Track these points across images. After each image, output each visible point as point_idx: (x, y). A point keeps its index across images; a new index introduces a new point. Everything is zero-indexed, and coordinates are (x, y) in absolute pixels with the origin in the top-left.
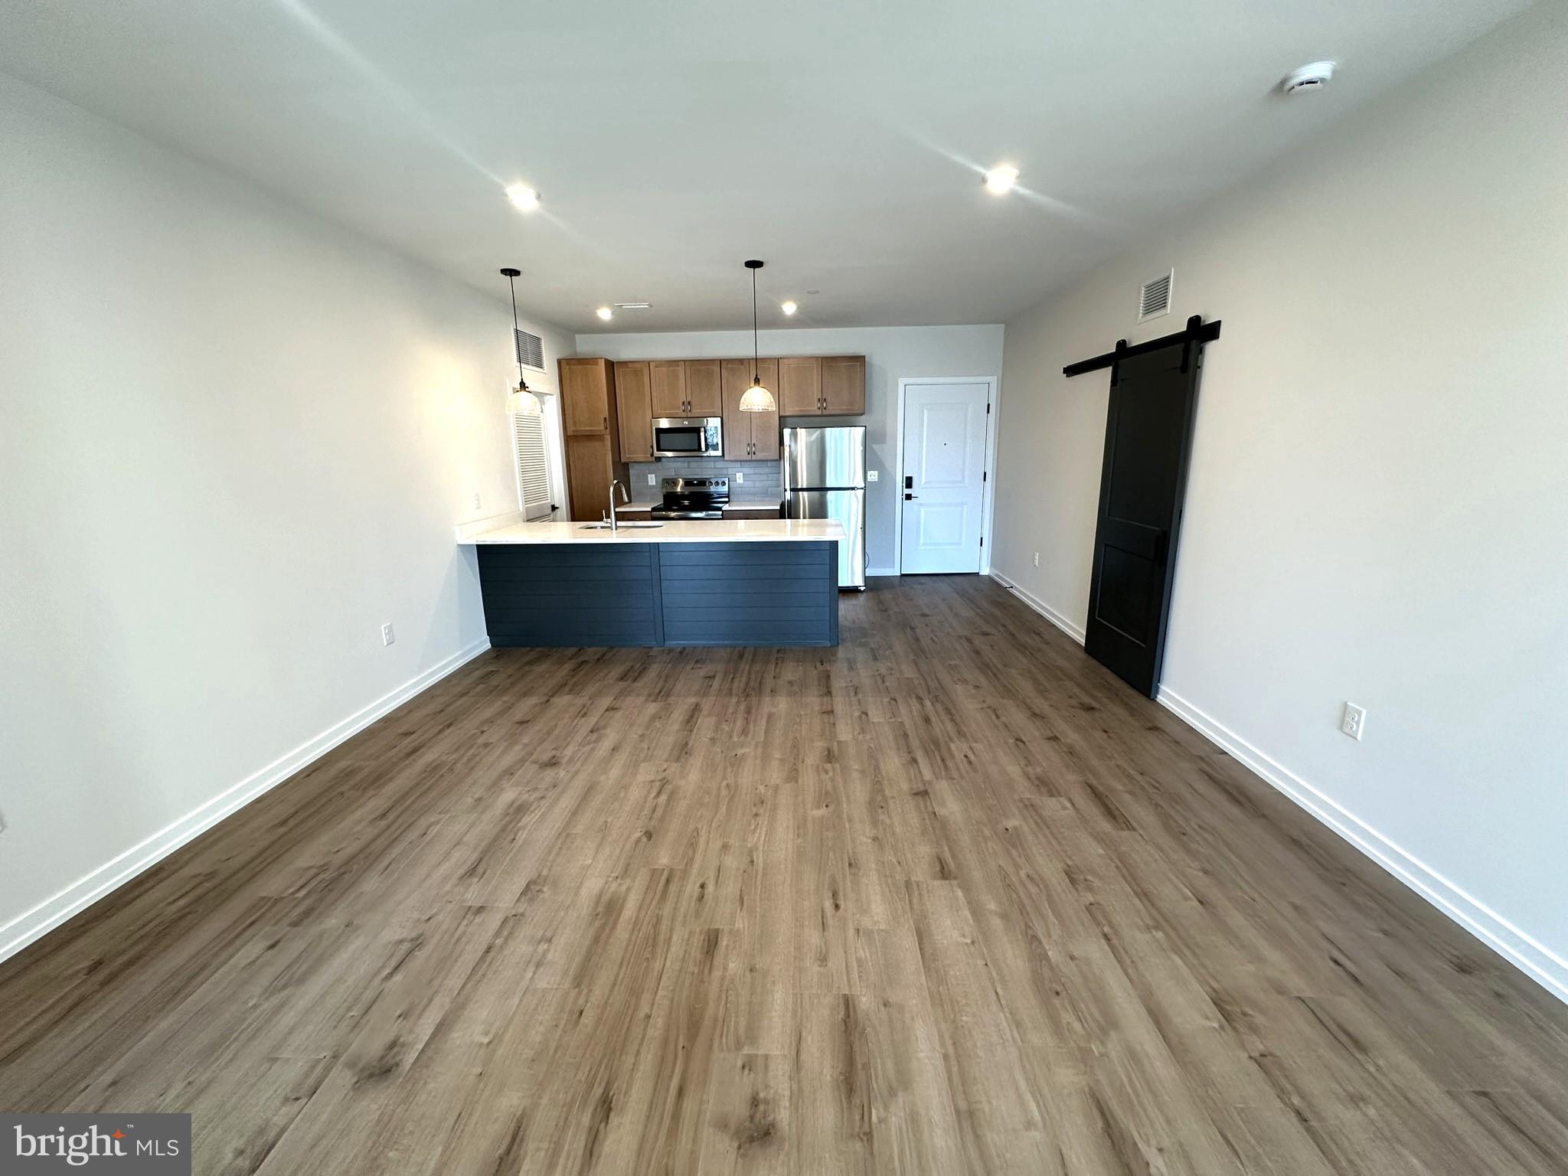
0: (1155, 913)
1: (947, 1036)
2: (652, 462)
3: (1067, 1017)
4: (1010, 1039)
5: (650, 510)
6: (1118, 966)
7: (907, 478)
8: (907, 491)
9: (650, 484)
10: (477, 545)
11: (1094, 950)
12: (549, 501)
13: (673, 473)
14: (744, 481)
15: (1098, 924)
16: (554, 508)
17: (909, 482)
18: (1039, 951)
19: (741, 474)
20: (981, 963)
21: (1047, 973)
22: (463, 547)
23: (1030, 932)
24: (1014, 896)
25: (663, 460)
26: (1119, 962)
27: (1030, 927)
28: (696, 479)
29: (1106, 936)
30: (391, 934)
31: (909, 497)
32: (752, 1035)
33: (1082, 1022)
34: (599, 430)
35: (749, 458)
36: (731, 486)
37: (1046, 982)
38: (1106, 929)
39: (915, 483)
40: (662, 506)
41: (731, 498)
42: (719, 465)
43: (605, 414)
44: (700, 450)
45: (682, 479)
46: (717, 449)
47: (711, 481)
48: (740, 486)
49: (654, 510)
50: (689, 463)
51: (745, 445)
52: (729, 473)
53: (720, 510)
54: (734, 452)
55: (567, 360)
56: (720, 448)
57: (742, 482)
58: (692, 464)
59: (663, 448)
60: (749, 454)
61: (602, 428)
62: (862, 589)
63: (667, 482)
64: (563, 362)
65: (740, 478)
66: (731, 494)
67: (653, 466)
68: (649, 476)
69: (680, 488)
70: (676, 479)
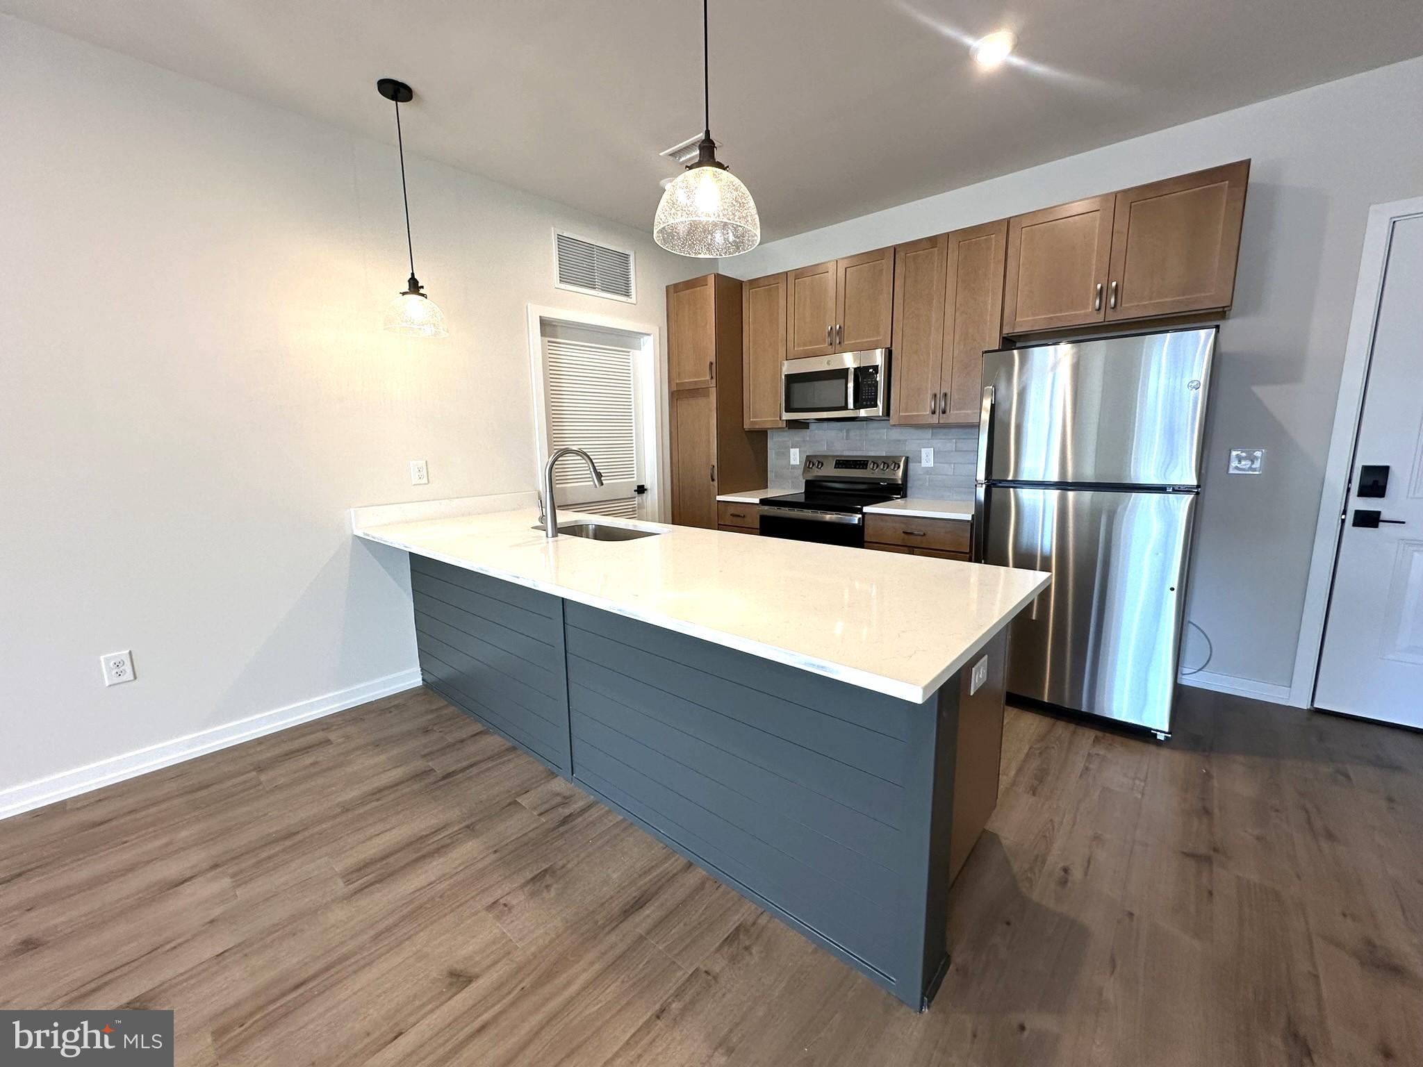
2: (783, 429)
5: (757, 501)
7: (1369, 470)
9: (792, 462)
12: (635, 479)
13: (825, 448)
16: (641, 490)
17: (1374, 483)
19: (932, 450)
28: (852, 458)
31: (1368, 520)
34: (702, 383)
35: (935, 419)
36: (910, 473)
39: (1397, 485)
40: (802, 499)
41: (909, 492)
42: (895, 434)
43: (712, 357)
44: (845, 408)
45: (834, 457)
46: (876, 405)
47: (876, 461)
48: (928, 471)
49: (764, 502)
50: (848, 431)
51: (929, 396)
52: (909, 448)
53: (860, 511)
54: (906, 411)
55: (675, 285)
56: (880, 404)
57: (931, 464)
58: (852, 433)
59: (796, 406)
60: (934, 413)
61: (708, 378)
62: (1161, 737)
63: (811, 462)
64: (672, 290)
65: (928, 458)
66: (909, 485)
67: (798, 436)
68: (792, 450)
69: (829, 471)
70: (826, 457)
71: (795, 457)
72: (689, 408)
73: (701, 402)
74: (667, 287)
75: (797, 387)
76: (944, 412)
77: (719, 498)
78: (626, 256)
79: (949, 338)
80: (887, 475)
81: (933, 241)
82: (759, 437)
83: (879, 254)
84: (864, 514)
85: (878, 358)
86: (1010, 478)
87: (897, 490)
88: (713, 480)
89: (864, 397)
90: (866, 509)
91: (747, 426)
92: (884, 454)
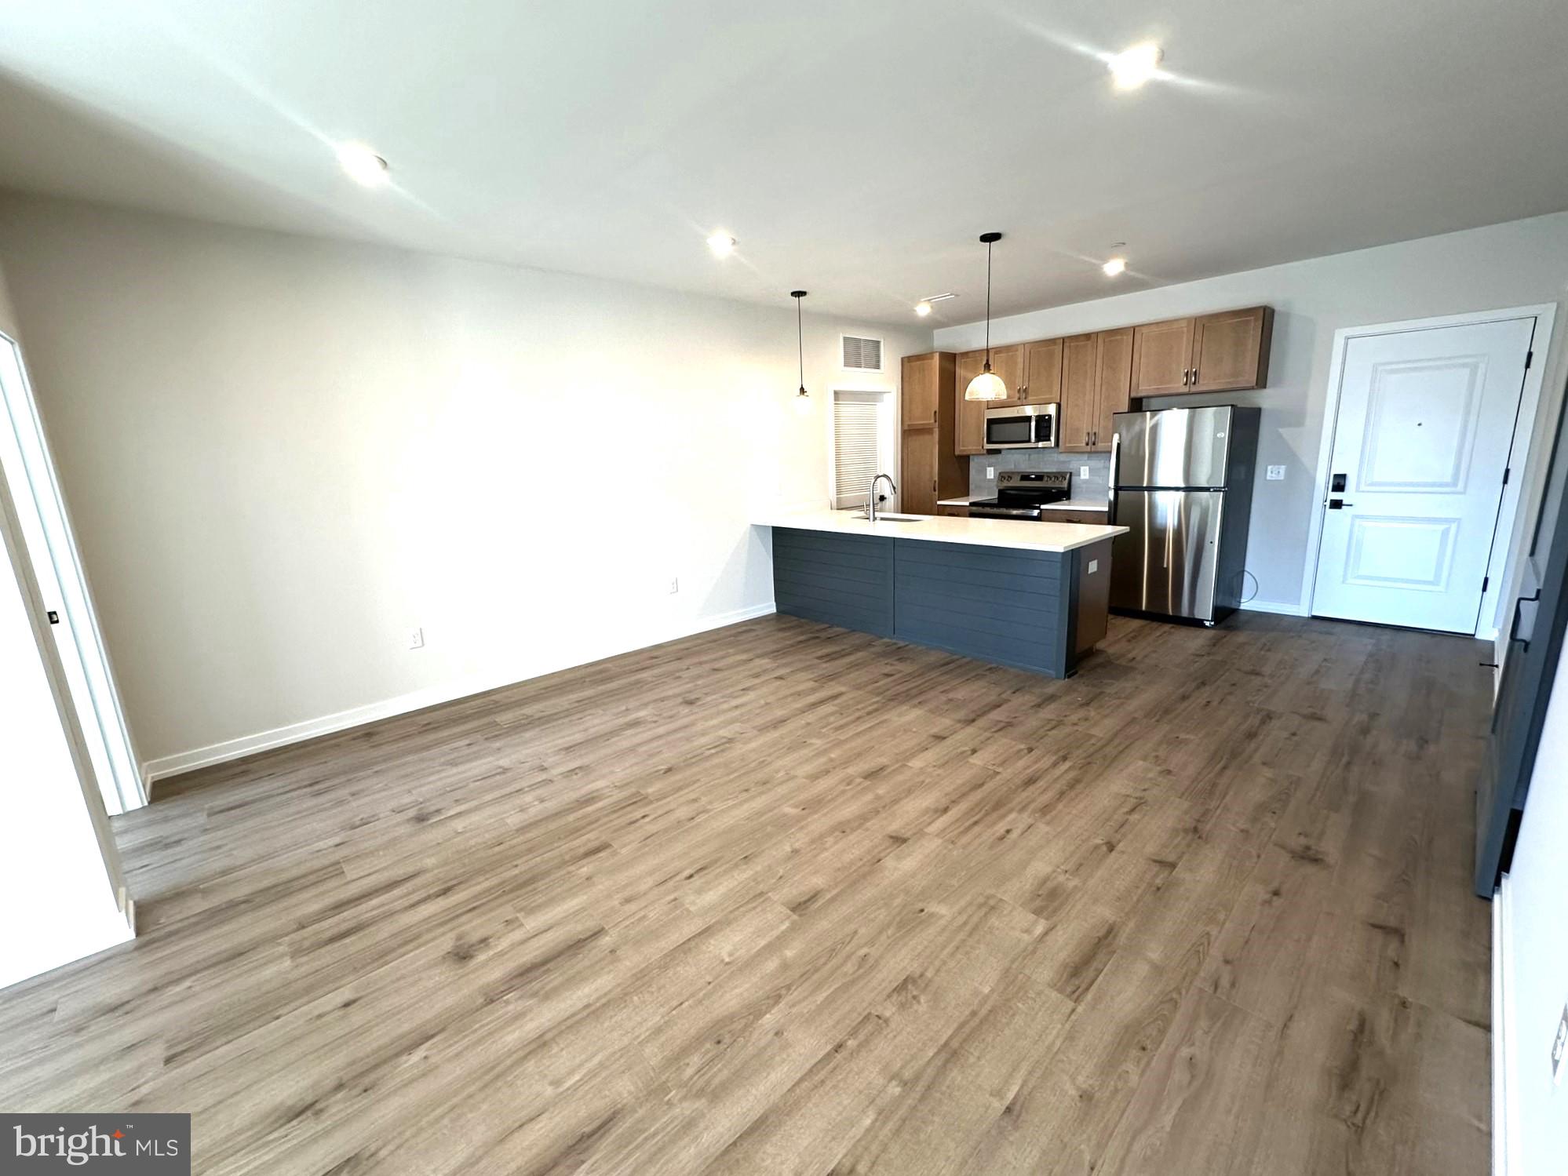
0: (930, 1071)
1: (608, 997)
2: (983, 454)
3: (696, 1060)
4: (637, 1034)
5: (967, 504)
6: (804, 1072)
7: (1336, 476)
8: (1337, 496)
9: (988, 477)
10: (773, 527)
11: (808, 1046)
13: (1013, 467)
14: (1090, 475)
15: (853, 1033)
16: (882, 498)
17: (1339, 483)
18: (764, 1008)
19: (1087, 468)
20: (708, 978)
21: (738, 1026)
22: (757, 528)
23: (783, 992)
24: (823, 960)
25: (1003, 452)
26: (811, 1071)
27: (789, 989)
28: (1033, 473)
29: (838, 1048)
30: (502, 763)
31: (1337, 504)
32: (531, 911)
33: (697, 1073)
34: (929, 424)
35: (1088, 448)
36: (1073, 482)
37: (727, 1029)
38: (852, 1043)
39: (1350, 484)
40: (996, 502)
41: (1072, 495)
42: (1063, 457)
43: (936, 407)
44: (1029, 441)
45: (1019, 473)
46: (1049, 440)
47: (1049, 475)
48: (1085, 481)
49: (972, 504)
50: (1030, 455)
51: (1085, 434)
52: (1072, 467)
53: (1038, 508)
54: (1070, 442)
55: (909, 357)
56: (1053, 438)
57: (1087, 477)
58: (1032, 457)
59: (994, 439)
60: (1087, 444)
61: (933, 421)
62: (1207, 624)
63: (1002, 476)
64: (906, 360)
65: (1085, 473)
66: (1072, 490)
67: (993, 458)
68: (988, 469)
69: (1016, 482)
70: (1013, 473)
71: (991, 473)
72: (917, 442)
73: (927, 437)
74: (902, 359)
75: (995, 427)
76: (1094, 444)
77: (939, 503)
78: (878, 342)
79: (1097, 398)
80: (1057, 485)
81: (1088, 336)
82: (965, 459)
83: (1052, 341)
84: (1041, 510)
85: (1051, 410)
86: (1145, 485)
87: (1065, 494)
88: (935, 490)
89: (1042, 435)
90: (1043, 507)
91: (957, 453)
92: (1054, 471)
